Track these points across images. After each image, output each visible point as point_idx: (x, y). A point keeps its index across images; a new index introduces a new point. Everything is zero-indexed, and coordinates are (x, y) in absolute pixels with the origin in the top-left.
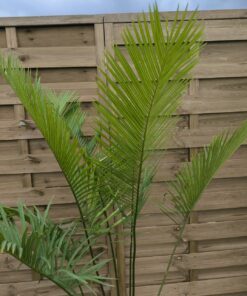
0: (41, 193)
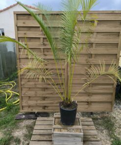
0: (46, 65)
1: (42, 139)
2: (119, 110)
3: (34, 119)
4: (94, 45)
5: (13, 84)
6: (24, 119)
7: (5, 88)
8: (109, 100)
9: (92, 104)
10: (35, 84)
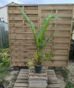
1: (23, 82)
2: (71, 66)
3: (18, 70)
4: (56, 25)
5: (8, 50)
6: (13, 70)
7: (2, 52)
8: (65, 60)
9: (55, 61)
10: (19, 49)
